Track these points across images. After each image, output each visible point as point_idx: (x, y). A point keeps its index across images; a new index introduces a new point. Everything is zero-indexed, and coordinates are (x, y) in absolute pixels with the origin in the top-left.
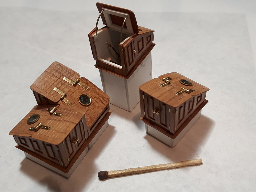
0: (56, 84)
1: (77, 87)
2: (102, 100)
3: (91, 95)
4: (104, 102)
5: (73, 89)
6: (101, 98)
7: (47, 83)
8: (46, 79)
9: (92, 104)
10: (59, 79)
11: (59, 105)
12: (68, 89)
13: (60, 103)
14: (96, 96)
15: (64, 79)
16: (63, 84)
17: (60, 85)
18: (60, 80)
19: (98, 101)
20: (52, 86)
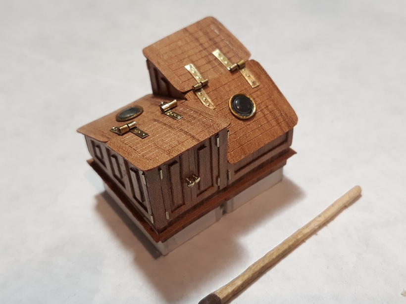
0: (194, 58)
1: (236, 76)
2: (280, 117)
3: (259, 102)
4: (283, 124)
5: (226, 78)
6: (278, 114)
7: (179, 52)
8: (180, 43)
9: (255, 119)
10: (204, 51)
11: (186, 100)
12: (216, 76)
13: (189, 96)
14: (269, 107)
15: (216, 53)
16: (209, 62)
17: (203, 62)
18: (205, 53)
19: (270, 117)
20: (185, 60)
